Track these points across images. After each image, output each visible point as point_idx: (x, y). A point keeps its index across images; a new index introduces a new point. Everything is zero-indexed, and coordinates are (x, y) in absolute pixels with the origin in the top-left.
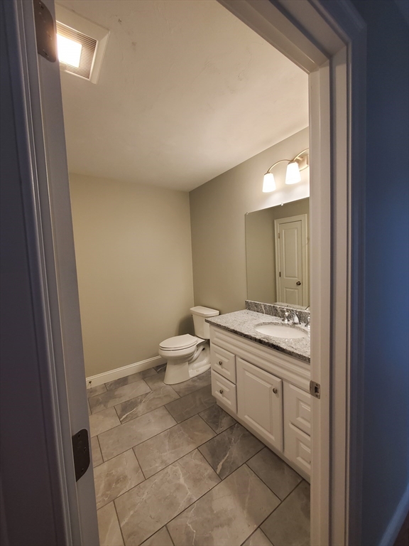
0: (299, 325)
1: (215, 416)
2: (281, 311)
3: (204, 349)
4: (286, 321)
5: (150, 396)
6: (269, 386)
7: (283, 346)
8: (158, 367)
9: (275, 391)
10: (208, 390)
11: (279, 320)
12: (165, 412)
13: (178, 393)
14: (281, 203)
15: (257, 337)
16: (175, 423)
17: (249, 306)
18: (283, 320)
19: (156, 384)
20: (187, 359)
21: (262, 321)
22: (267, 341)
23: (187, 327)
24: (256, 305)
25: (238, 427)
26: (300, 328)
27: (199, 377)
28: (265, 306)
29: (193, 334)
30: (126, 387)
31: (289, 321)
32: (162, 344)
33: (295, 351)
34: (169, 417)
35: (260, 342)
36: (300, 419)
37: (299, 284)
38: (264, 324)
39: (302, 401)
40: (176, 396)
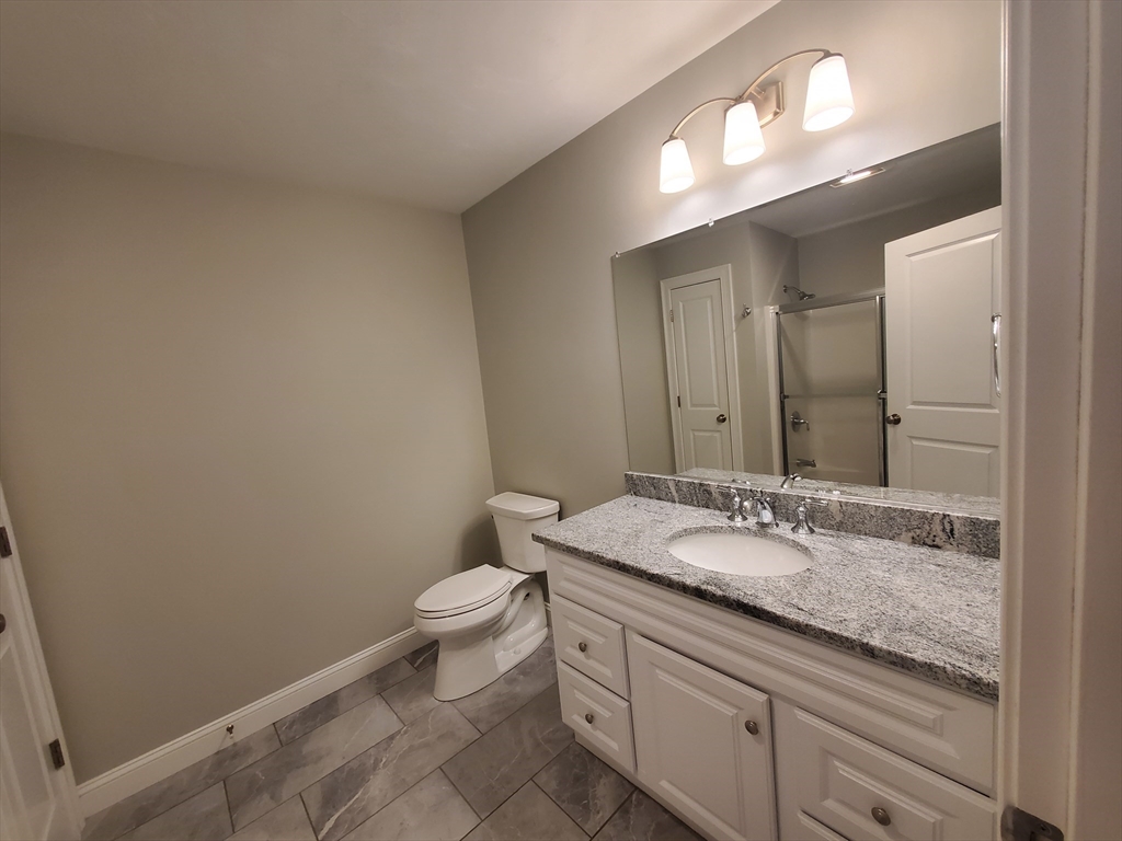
0: (775, 530)
1: (577, 779)
2: (722, 494)
3: (528, 595)
4: (738, 520)
5: (402, 744)
6: (730, 711)
7: (769, 604)
8: (416, 653)
9: (752, 728)
10: (548, 702)
11: (718, 519)
12: (446, 788)
13: (473, 722)
14: (709, 219)
15: (689, 581)
16: (472, 820)
17: (634, 487)
18: (731, 518)
19: (413, 705)
20: (490, 630)
21: (679, 526)
22: (720, 593)
23: (482, 547)
24: (654, 483)
25: (639, 804)
26: (781, 539)
27: (523, 669)
28: (677, 483)
29: (498, 562)
30: (334, 725)
31: (745, 519)
32: (423, 603)
33: (812, 622)
34: (457, 802)
35: (699, 594)
36: (830, 804)
37: (721, 419)
38: (687, 532)
39: (834, 755)
40: (467, 733)
